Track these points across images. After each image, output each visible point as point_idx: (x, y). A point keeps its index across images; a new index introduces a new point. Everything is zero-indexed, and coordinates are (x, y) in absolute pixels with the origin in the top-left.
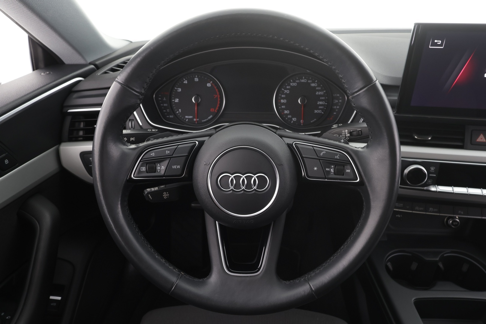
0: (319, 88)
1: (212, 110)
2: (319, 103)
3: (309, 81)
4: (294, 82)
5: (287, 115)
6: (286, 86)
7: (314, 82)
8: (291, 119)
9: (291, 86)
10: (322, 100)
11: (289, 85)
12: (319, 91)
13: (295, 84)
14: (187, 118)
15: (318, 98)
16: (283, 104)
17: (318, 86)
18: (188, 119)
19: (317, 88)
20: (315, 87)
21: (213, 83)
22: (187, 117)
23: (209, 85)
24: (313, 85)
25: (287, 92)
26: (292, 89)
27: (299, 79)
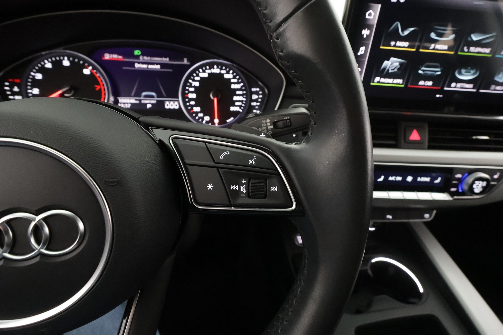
0: (235, 81)
2: (235, 98)
3: (222, 72)
4: (204, 71)
5: (197, 113)
6: (194, 77)
7: (228, 73)
8: (203, 119)
9: (201, 78)
10: (239, 95)
11: (198, 75)
12: (234, 83)
13: (205, 75)
15: (234, 92)
16: (192, 99)
17: (234, 77)
19: (232, 81)
20: (229, 79)
21: (93, 69)
23: (87, 71)
24: (227, 76)
25: (197, 84)
26: (202, 80)
27: (210, 69)
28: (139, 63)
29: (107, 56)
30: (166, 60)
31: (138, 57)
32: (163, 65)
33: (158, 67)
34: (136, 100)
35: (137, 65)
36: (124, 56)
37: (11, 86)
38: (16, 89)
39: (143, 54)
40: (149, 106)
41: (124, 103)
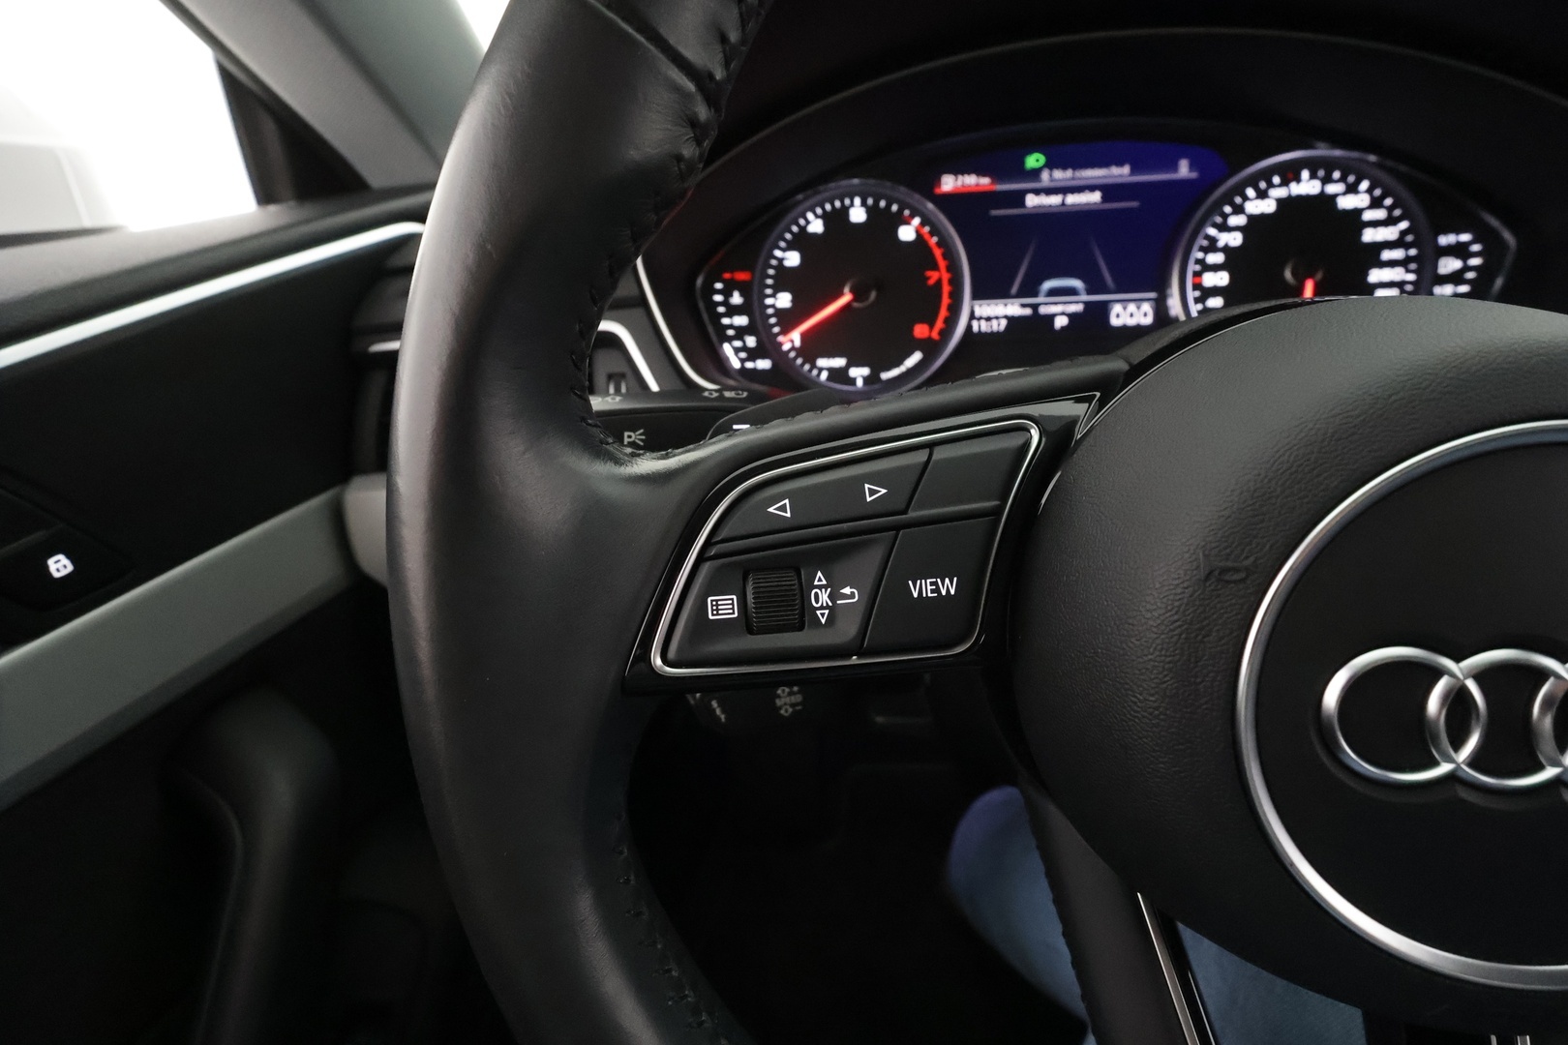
0: (1380, 214)
1: (920, 331)
2: (1376, 276)
3: (1331, 189)
4: (1262, 195)
6: (1225, 216)
7: (1352, 189)
9: (1251, 218)
10: (1392, 264)
11: (1239, 210)
12: (1375, 224)
13: (1268, 206)
14: (821, 370)
15: (1372, 255)
16: (1214, 291)
17: (1376, 203)
18: (831, 370)
19: (1368, 216)
20: (1358, 212)
21: (923, 224)
22: (822, 362)
23: (907, 233)
24: (1347, 202)
25: (1235, 239)
26: (1256, 226)
27: (1285, 183)
28: (1037, 192)
29: (949, 183)
30: (1121, 173)
31: (1035, 174)
32: (1109, 191)
33: (1095, 197)
34: (1023, 306)
35: (1031, 201)
36: (997, 176)
37: (727, 293)
38: (737, 299)
39: (1051, 165)
40: (1061, 322)
41: (988, 319)
